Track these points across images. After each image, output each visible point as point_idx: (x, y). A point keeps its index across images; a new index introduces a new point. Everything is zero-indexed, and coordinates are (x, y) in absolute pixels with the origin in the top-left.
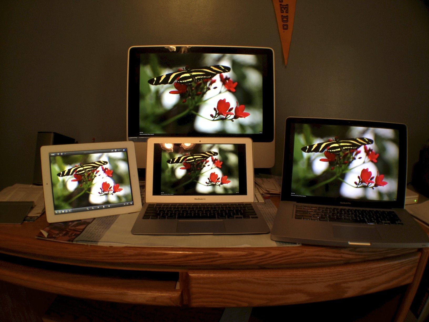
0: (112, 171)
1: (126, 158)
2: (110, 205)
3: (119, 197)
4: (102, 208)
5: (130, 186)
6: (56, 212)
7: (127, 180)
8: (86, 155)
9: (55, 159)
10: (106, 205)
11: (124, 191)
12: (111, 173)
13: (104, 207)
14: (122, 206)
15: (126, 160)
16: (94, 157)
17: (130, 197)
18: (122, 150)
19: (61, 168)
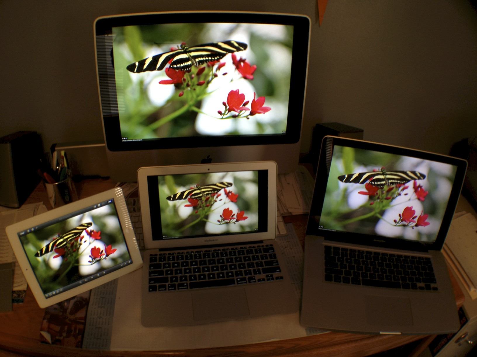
0: (100, 232)
1: (115, 211)
2: (105, 271)
3: (114, 260)
4: (97, 277)
5: (124, 243)
6: (47, 295)
7: (120, 237)
8: (63, 222)
9: (27, 239)
10: (101, 273)
11: (119, 250)
12: (99, 234)
13: (98, 275)
14: (120, 268)
15: (115, 213)
16: (74, 221)
17: (128, 255)
18: (108, 201)
19: (37, 247)
